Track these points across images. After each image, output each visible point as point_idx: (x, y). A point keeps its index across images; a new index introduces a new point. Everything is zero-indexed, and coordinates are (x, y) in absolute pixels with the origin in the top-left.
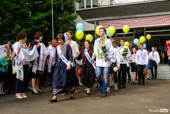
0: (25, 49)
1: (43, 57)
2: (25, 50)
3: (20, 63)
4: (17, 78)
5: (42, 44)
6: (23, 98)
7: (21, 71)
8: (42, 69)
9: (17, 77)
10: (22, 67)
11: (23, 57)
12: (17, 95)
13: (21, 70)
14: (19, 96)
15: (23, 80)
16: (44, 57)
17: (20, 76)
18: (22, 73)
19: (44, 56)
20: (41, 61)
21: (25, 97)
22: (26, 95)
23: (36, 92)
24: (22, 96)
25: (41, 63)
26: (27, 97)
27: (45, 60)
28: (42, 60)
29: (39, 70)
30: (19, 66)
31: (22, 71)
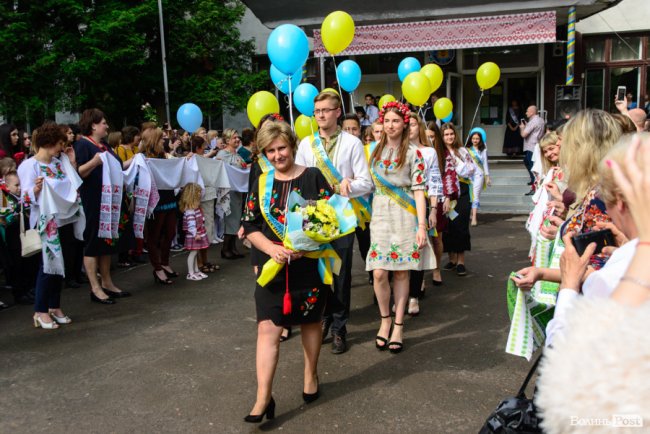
0: (59, 177)
1: (113, 196)
2: (59, 181)
3: (48, 229)
4: (45, 271)
5: (107, 155)
6: (56, 326)
7: (53, 251)
8: (112, 234)
9: (47, 268)
10: (54, 237)
11: (53, 210)
12: (39, 319)
13: (51, 246)
14: (44, 321)
15: (62, 273)
16: (117, 194)
17: (54, 264)
18: (58, 255)
19: (117, 191)
20: (108, 209)
21: (63, 320)
22: (65, 314)
23: (101, 295)
24: (54, 319)
25: (108, 214)
26: (69, 320)
27: (120, 206)
28: (110, 205)
29: (103, 236)
30: (46, 236)
31: (56, 250)
